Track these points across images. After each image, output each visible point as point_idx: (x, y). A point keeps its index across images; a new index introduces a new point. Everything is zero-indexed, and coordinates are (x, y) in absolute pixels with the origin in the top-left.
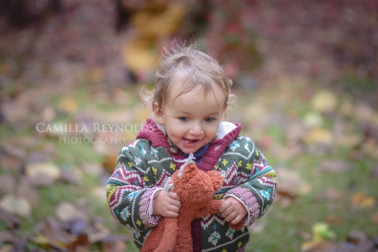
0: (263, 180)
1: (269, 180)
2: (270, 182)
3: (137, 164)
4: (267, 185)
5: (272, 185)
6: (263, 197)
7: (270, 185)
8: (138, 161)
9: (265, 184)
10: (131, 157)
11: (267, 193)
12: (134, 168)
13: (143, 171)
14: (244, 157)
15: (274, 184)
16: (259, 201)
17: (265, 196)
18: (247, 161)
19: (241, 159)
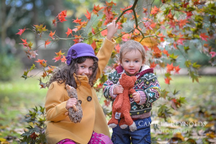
0: (151, 90)
1: (154, 90)
2: (154, 91)
3: (112, 79)
4: (153, 92)
5: (155, 92)
6: (149, 96)
7: (154, 92)
8: (113, 78)
9: (152, 91)
10: (111, 76)
11: (152, 95)
12: (112, 80)
13: (114, 81)
14: (147, 79)
15: (156, 92)
16: (147, 97)
17: (150, 96)
18: (147, 81)
19: (146, 79)
